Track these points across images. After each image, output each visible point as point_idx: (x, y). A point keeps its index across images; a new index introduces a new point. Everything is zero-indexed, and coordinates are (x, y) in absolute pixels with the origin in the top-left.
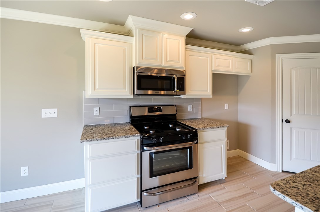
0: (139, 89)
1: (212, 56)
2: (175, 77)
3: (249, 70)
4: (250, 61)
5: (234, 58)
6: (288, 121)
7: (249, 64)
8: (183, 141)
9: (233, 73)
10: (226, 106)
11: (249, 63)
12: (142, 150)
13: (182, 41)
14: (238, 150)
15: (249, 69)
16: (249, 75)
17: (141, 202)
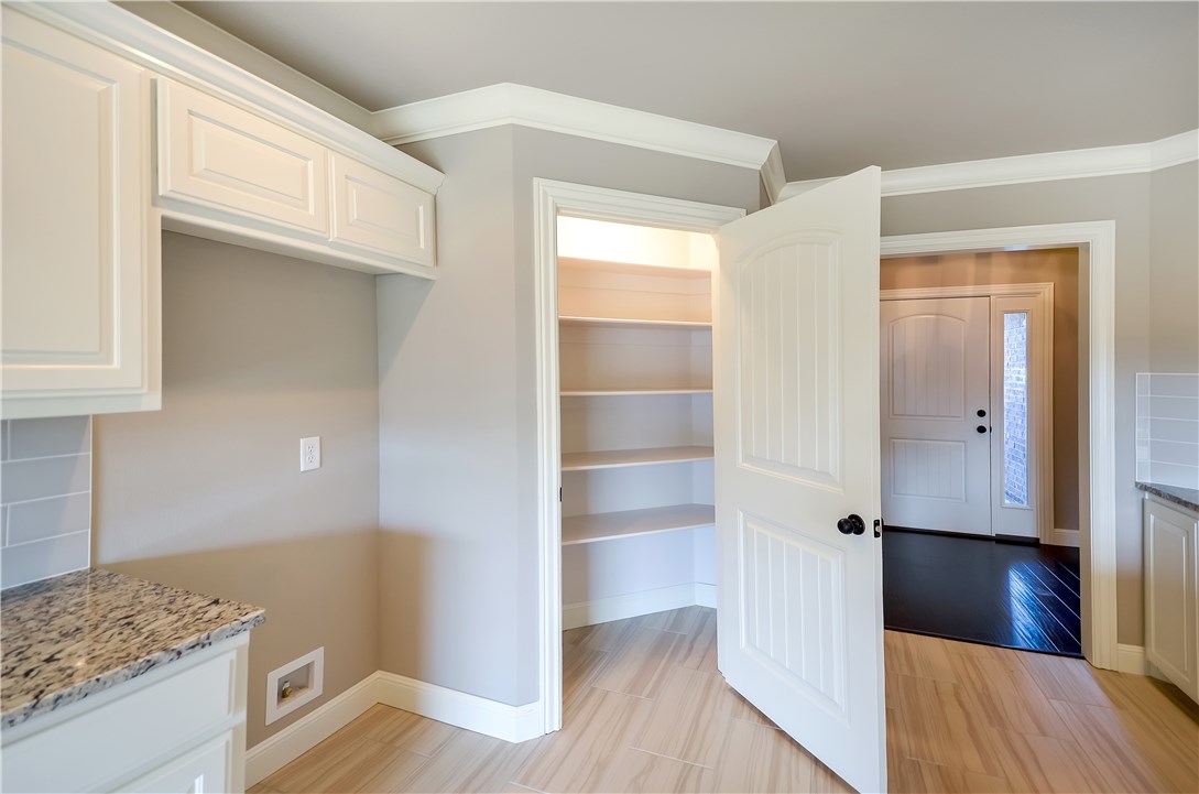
1: (154, 84)
3: (422, 246)
4: (429, 200)
5: (333, 158)
7: (424, 213)
9: (333, 245)
10: (308, 454)
11: (421, 208)
14: (379, 674)
15: (424, 242)
16: (427, 276)
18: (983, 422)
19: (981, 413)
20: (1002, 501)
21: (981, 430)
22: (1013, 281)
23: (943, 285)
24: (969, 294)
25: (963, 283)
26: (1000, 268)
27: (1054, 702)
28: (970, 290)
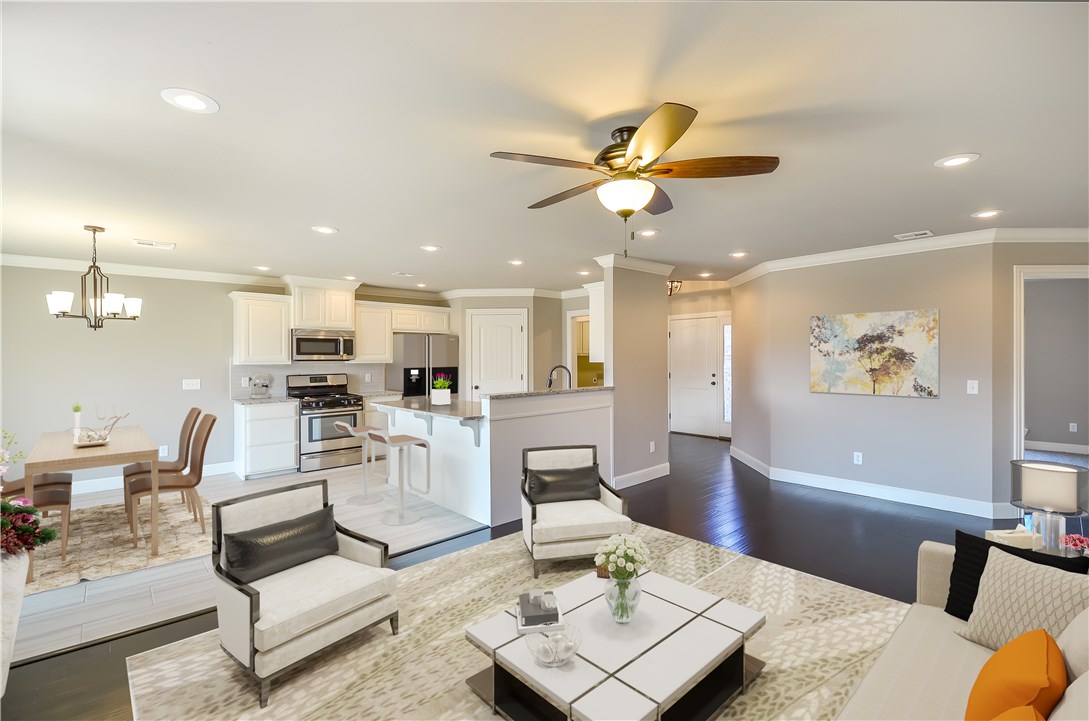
0: (299, 353)
2: (342, 340)
6: (477, 388)
8: (345, 406)
12: (301, 414)
13: (349, 297)
17: (299, 470)
19: (714, 375)
21: (713, 383)
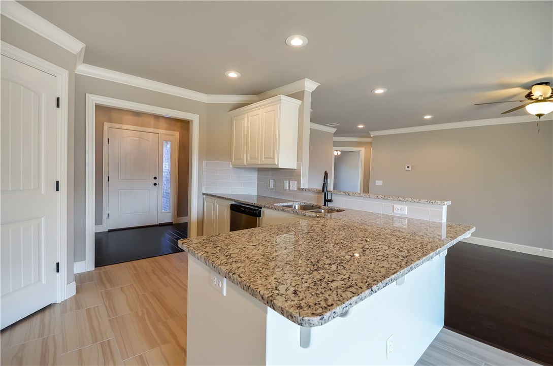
18: (156, 181)
19: (155, 178)
20: (161, 211)
21: (155, 184)
22: (167, 129)
23: (142, 126)
24: (152, 131)
25: (149, 127)
26: (162, 123)
27: (181, 264)
28: (152, 130)
